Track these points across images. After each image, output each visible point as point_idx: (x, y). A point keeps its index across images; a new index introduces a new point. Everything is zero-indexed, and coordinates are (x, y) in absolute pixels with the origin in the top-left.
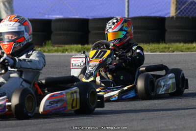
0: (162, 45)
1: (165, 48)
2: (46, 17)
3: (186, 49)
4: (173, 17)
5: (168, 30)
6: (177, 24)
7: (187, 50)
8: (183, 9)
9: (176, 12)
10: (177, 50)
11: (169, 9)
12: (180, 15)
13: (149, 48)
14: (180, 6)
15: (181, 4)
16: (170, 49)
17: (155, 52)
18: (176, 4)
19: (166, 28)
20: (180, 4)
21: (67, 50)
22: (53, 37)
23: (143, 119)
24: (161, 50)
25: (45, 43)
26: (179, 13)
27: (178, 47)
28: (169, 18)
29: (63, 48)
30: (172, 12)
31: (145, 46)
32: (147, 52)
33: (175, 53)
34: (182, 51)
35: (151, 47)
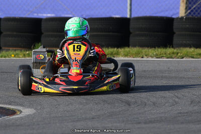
0: (170, 50)
1: (173, 53)
2: (35, 16)
3: (197, 55)
4: (182, 18)
5: (177, 33)
6: (187, 26)
7: (199, 56)
8: (194, 8)
9: (186, 13)
10: (187, 56)
11: (178, 8)
12: (190, 16)
13: (155, 54)
14: (190, 5)
15: (192, 3)
16: (179, 54)
17: (162, 57)
18: (186, 3)
19: (175, 31)
20: (190, 3)
22: (43, 39)
24: (169, 56)
25: (34, 46)
26: (190, 13)
27: (187, 52)
28: (178, 18)
30: (182, 12)
31: (150, 50)
32: (152, 57)
33: (184, 59)
34: (193, 57)
35: (157, 52)
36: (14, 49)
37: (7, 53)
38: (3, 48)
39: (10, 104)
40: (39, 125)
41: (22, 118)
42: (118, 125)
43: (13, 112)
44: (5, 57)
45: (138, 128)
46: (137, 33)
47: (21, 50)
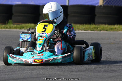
0: (93, 26)
1: (95, 28)
3: (110, 29)
4: (101, 6)
6: (104, 11)
7: (111, 30)
9: (103, 2)
10: (103, 29)
12: (106, 5)
13: (83, 28)
16: (99, 29)
17: (87, 30)
19: (96, 14)
21: (23, 27)
22: (13, 18)
24: (92, 29)
25: (8, 22)
26: (106, 3)
27: (104, 27)
28: (98, 6)
29: (21, 26)
30: (101, 2)
31: (80, 26)
32: (82, 30)
34: (107, 31)
35: (85, 27)
40: (9, 72)
45: (72, 75)
46: (73, 15)
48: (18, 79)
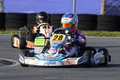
0: (95, 32)
1: (97, 34)
2: (24, 12)
3: (109, 35)
4: (102, 15)
6: (105, 19)
7: (110, 36)
8: (109, 10)
9: (104, 12)
10: (104, 35)
11: (100, 10)
12: (106, 14)
13: (87, 34)
14: (106, 9)
15: (108, 7)
16: (100, 34)
17: (91, 36)
18: (104, 7)
19: (98, 22)
20: (106, 7)
22: (28, 25)
23: (82, 77)
24: (94, 35)
26: (106, 13)
27: (104, 33)
28: (100, 15)
30: (102, 12)
31: (85, 32)
32: (86, 36)
33: (102, 37)
34: (107, 36)
35: (88, 33)
36: (13, 29)
37: (9, 31)
38: (6, 29)
39: (10, 59)
40: (25, 70)
41: (16, 66)
42: (67, 71)
43: (11, 63)
44: (7, 33)
45: (78, 73)
47: (16, 30)
48: (33, 76)
